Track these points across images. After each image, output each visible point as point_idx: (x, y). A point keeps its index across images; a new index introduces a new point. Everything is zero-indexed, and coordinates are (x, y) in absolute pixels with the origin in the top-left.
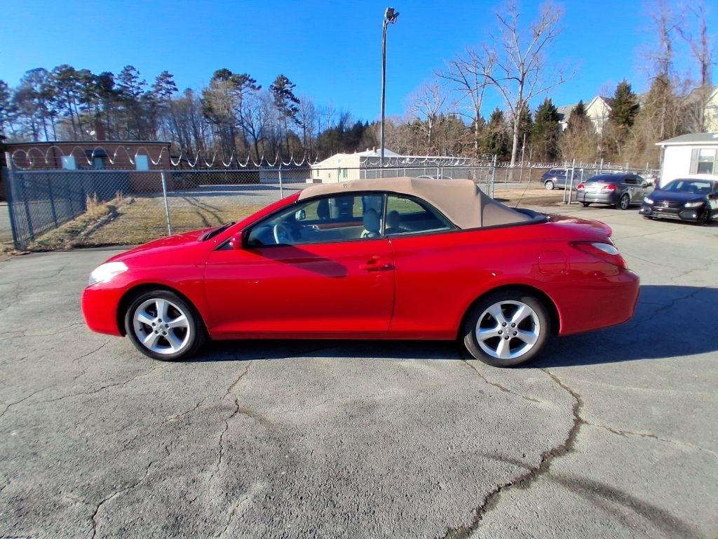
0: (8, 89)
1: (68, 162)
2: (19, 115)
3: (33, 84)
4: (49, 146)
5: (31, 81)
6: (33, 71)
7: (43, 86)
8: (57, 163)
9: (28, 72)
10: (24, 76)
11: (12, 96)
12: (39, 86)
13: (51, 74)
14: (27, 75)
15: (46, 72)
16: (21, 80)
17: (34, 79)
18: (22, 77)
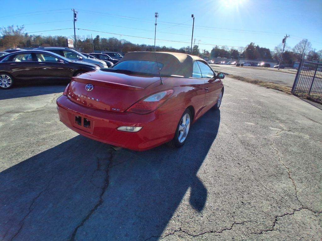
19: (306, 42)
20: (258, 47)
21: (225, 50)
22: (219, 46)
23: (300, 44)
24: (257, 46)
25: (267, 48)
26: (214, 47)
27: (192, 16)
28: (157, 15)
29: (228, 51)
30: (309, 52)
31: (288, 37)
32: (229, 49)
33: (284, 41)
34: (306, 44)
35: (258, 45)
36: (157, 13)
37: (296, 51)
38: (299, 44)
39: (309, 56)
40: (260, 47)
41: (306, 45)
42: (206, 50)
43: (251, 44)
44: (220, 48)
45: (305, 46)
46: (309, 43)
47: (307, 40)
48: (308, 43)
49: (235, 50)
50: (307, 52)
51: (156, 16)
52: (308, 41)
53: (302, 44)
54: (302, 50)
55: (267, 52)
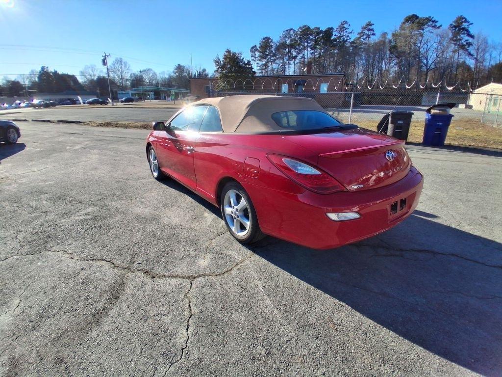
0: (272, 43)
2: (278, 58)
3: (287, 39)
5: (285, 37)
6: (287, 31)
7: (291, 41)
9: (284, 32)
11: (274, 47)
12: (289, 40)
13: (297, 32)
14: (284, 34)
15: (294, 31)
16: (280, 37)
17: (287, 36)
18: (281, 35)
19: (121, 62)
20: (55, 73)
30: (129, 75)
31: (108, 56)
33: (104, 62)
34: (121, 64)
35: (55, 71)
37: (112, 75)
39: (132, 81)
40: (60, 72)
41: (123, 66)
43: (43, 68)
45: (121, 68)
46: (126, 64)
47: (121, 59)
48: (124, 63)
50: (127, 76)
52: (124, 61)
54: (119, 74)
55: (73, 81)
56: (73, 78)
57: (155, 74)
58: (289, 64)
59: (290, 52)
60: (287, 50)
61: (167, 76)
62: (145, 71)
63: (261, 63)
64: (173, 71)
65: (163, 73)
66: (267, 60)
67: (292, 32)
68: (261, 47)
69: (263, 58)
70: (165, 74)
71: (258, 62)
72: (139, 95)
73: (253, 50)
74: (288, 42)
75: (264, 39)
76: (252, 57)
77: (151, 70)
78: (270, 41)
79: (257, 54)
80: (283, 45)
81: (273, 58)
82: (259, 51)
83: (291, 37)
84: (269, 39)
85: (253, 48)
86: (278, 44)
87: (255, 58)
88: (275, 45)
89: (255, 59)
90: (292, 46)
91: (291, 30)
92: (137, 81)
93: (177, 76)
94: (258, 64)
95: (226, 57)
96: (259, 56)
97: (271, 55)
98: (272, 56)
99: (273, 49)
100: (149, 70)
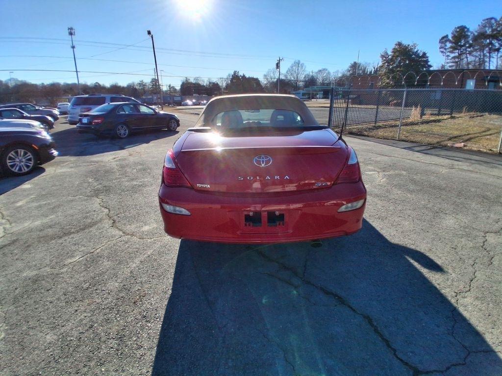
0: (469, 32)
1: (471, 85)
2: (476, 50)
3: (487, 29)
4: (460, 72)
5: (485, 27)
6: (487, 19)
7: (493, 31)
8: (463, 84)
9: (483, 20)
10: (482, 23)
11: (471, 37)
12: (490, 30)
13: (499, 22)
14: (484, 22)
15: (496, 20)
16: (479, 25)
17: (487, 25)
18: (480, 24)
19: (298, 64)
20: (244, 77)
21: (201, 83)
22: (190, 78)
23: (292, 67)
24: (242, 75)
25: (255, 77)
26: (184, 79)
27: (149, 33)
28: (73, 31)
29: (205, 84)
30: (304, 76)
32: (205, 82)
33: (278, 66)
34: (299, 66)
36: (71, 29)
37: (289, 77)
38: (290, 68)
39: (306, 82)
40: (247, 76)
41: (300, 69)
42: (172, 86)
43: (235, 72)
44: (192, 80)
45: (298, 69)
46: (302, 65)
47: (299, 61)
49: (214, 83)
50: (302, 77)
51: (71, 34)
52: (301, 62)
53: (294, 68)
54: (295, 75)
55: (256, 83)
56: (256, 81)
57: (329, 73)
58: (490, 57)
59: (491, 43)
60: (488, 41)
61: (340, 75)
62: (320, 71)
63: (452, 55)
64: (348, 69)
65: (337, 72)
66: (461, 52)
67: (493, 21)
68: (454, 37)
69: (456, 49)
70: (339, 73)
71: (449, 54)
72: (309, 94)
73: (443, 40)
74: (489, 31)
75: (458, 28)
76: (440, 48)
77: (327, 70)
78: (466, 30)
79: (449, 45)
80: (482, 35)
81: (469, 50)
82: (450, 42)
83: (492, 27)
84: (465, 27)
85: (443, 38)
86: (476, 34)
87: (445, 49)
88: (472, 34)
89: (445, 51)
90: (493, 37)
91: (492, 18)
92: (311, 82)
93: (351, 74)
94: (448, 56)
95: (395, 51)
96: (451, 47)
97: (467, 45)
98: (469, 47)
99: (470, 39)
100: (324, 70)
